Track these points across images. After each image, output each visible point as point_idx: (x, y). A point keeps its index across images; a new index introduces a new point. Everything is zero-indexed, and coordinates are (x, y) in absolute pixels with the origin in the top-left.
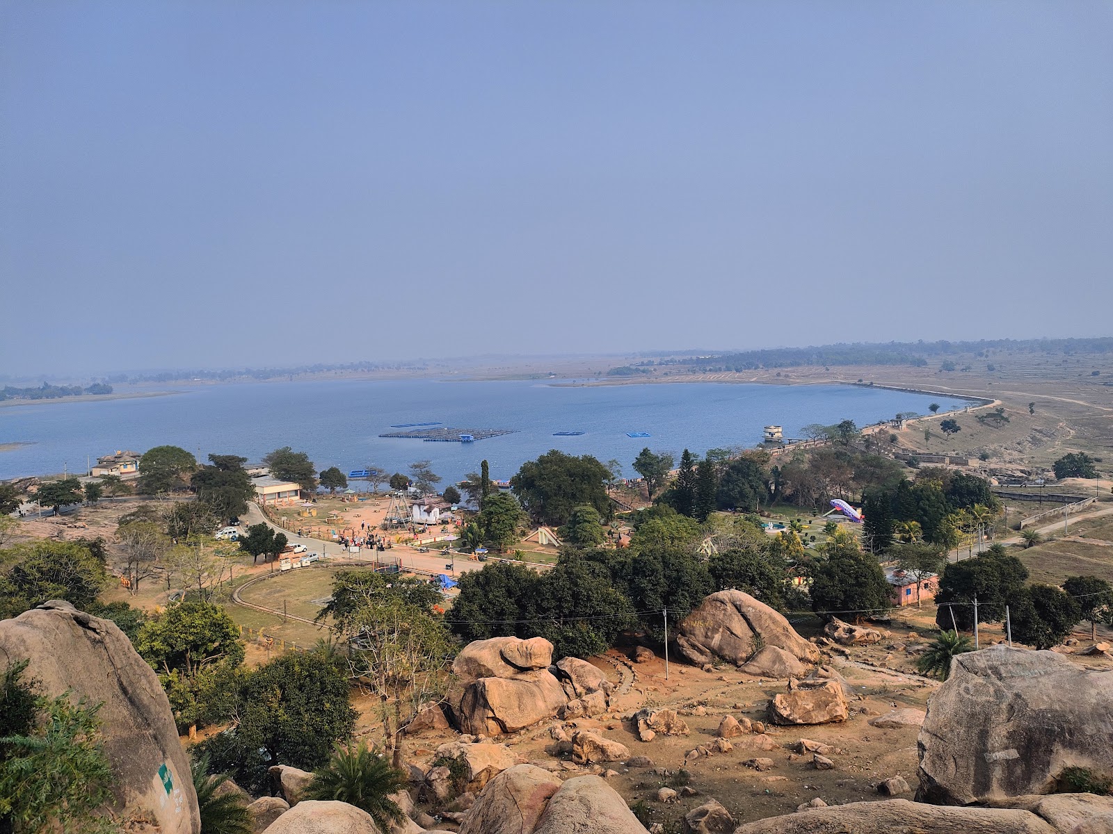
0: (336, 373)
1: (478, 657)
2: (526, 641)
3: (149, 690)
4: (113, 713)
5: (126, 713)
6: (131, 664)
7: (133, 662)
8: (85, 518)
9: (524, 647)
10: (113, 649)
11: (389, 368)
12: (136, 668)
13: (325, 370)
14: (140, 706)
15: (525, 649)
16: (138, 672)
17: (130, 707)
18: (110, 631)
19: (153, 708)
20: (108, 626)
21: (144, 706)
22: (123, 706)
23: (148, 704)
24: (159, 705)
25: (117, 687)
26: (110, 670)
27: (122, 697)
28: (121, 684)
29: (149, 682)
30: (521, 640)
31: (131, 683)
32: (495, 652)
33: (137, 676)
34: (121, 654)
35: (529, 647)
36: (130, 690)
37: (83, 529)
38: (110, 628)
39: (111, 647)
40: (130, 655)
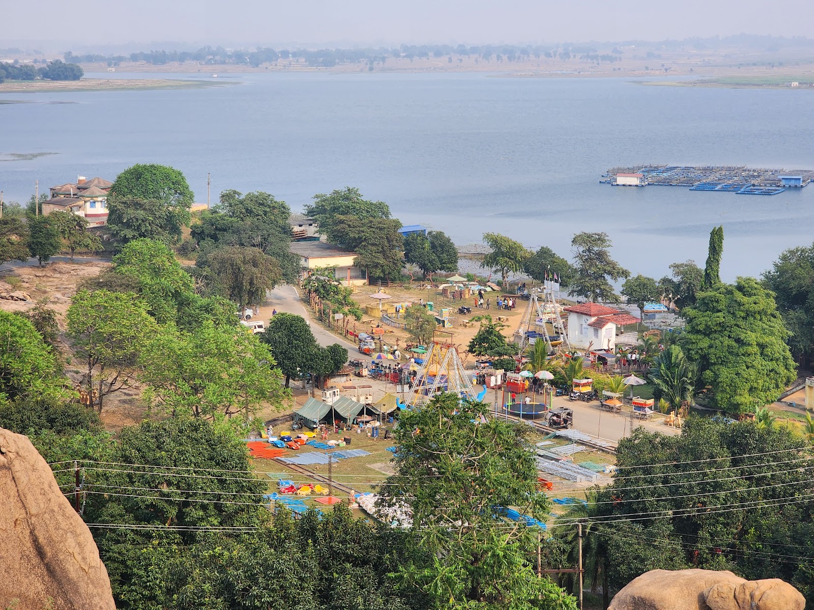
0: (450, 60)
1: (657, 599)
2: (752, 584)
3: (79, 558)
4: (20, 582)
5: (41, 587)
6: (53, 511)
7: (56, 509)
8: (27, 285)
9: (748, 593)
10: (25, 482)
11: (548, 55)
12: (60, 518)
13: (431, 54)
14: (64, 580)
15: (748, 597)
16: (63, 525)
17: (46, 578)
18: (21, 453)
19: (82, 585)
20: (20, 445)
21: (69, 580)
22: (36, 575)
23: (75, 579)
24: (93, 584)
25: (29, 545)
26: (20, 514)
27: (35, 560)
28: (35, 540)
29: (79, 544)
30: (743, 581)
31: (50, 541)
32: (690, 595)
33: (61, 532)
34: (38, 492)
35: (757, 594)
36: (48, 551)
37: (23, 303)
38: (23, 448)
39: (23, 479)
40: (51, 496)
